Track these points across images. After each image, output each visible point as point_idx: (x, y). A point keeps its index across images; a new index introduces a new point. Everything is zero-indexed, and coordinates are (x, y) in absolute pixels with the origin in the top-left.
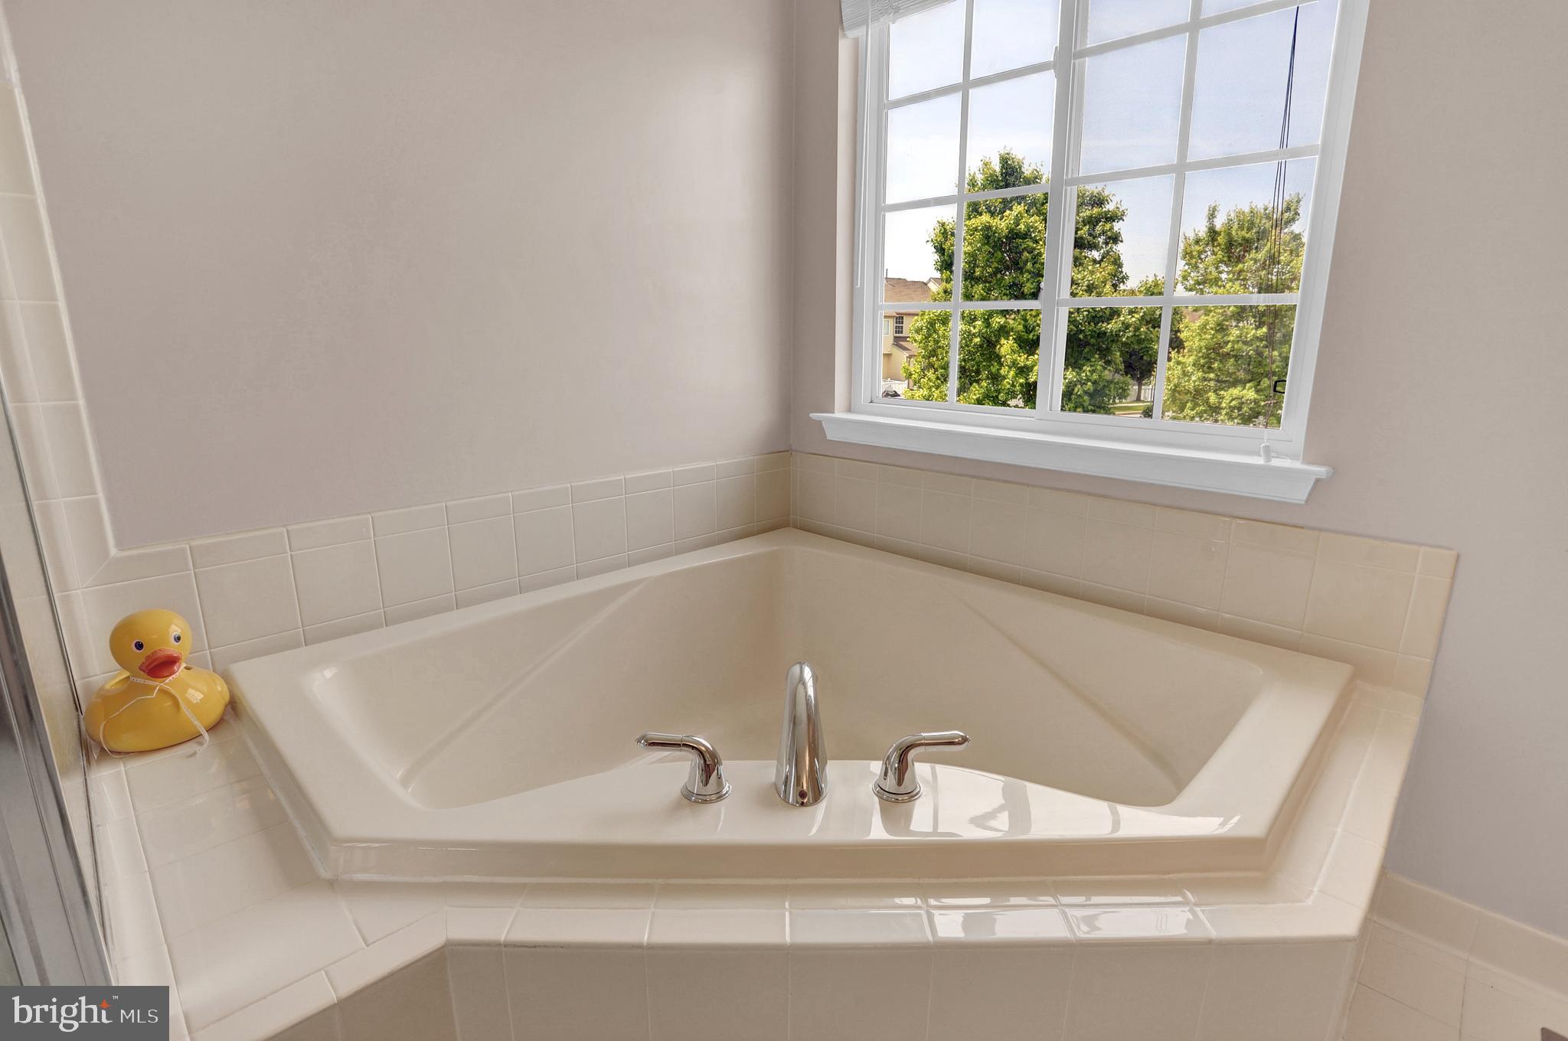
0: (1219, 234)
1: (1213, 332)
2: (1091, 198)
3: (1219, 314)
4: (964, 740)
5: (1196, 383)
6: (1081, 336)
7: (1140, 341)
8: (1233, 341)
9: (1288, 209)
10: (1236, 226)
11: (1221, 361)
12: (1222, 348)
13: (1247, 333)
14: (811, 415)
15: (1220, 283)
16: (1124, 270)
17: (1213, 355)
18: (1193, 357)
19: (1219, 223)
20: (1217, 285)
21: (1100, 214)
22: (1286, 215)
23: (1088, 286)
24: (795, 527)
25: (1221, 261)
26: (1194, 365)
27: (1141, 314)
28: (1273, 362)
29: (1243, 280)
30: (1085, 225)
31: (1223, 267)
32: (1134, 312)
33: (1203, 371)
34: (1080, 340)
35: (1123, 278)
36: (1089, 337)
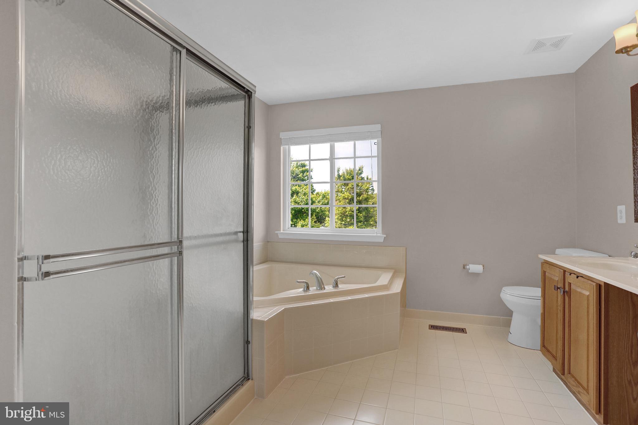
0: (341, 176)
1: (342, 208)
2: (301, 164)
3: (343, 202)
4: (345, 277)
5: (339, 225)
6: (303, 210)
7: (322, 211)
8: (349, 211)
9: (360, 170)
10: (346, 174)
11: (345, 218)
12: (345, 213)
13: (352, 208)
14: (275, 232)
15: (343, 192)
16: (314, 187)
17: (343, 216)
18: (337, 216)
19: (341, 173)
20: (342, 193)
21: (305, 169)
22: (360, 172)
23: (304, 193)
24: (270, 261)
25: (342, 185)
26: (337, 219)
27: (322, 202)
28: (361, 218)
29: (350, 191)
30: (301, 173)
31: (343, 187)
32: (320, 202)
33: (341, 221)
34: (303, 211)
35: (314, 190)
36: (305, 211)
